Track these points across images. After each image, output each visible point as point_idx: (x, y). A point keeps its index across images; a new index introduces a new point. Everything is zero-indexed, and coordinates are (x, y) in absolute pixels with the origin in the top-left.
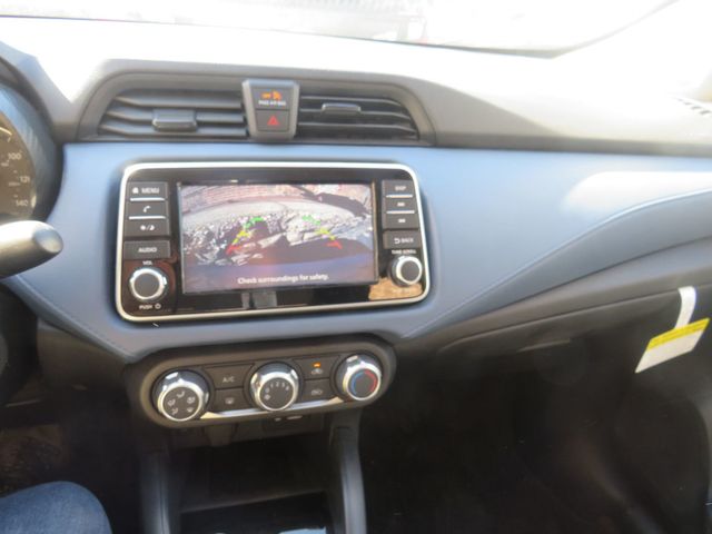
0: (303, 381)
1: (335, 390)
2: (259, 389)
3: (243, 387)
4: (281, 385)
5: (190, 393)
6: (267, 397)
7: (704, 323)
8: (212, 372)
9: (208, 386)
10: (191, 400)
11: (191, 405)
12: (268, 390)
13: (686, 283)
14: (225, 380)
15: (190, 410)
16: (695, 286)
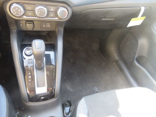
0: (49, 12)
1: (57, 16)
2: (37, 10)
3: (33, 11)
4: (42, 10)
5: (19, 8)
6: (39, 13)
7: (144, 18)
8: (25, 5)
9: (24, 9)
10: (19, 10)
11: (19, 12)
12: (39, 11)
13: (143, 6)
14: (28, 8)
15: (19, 13)
16: (145, 7)
